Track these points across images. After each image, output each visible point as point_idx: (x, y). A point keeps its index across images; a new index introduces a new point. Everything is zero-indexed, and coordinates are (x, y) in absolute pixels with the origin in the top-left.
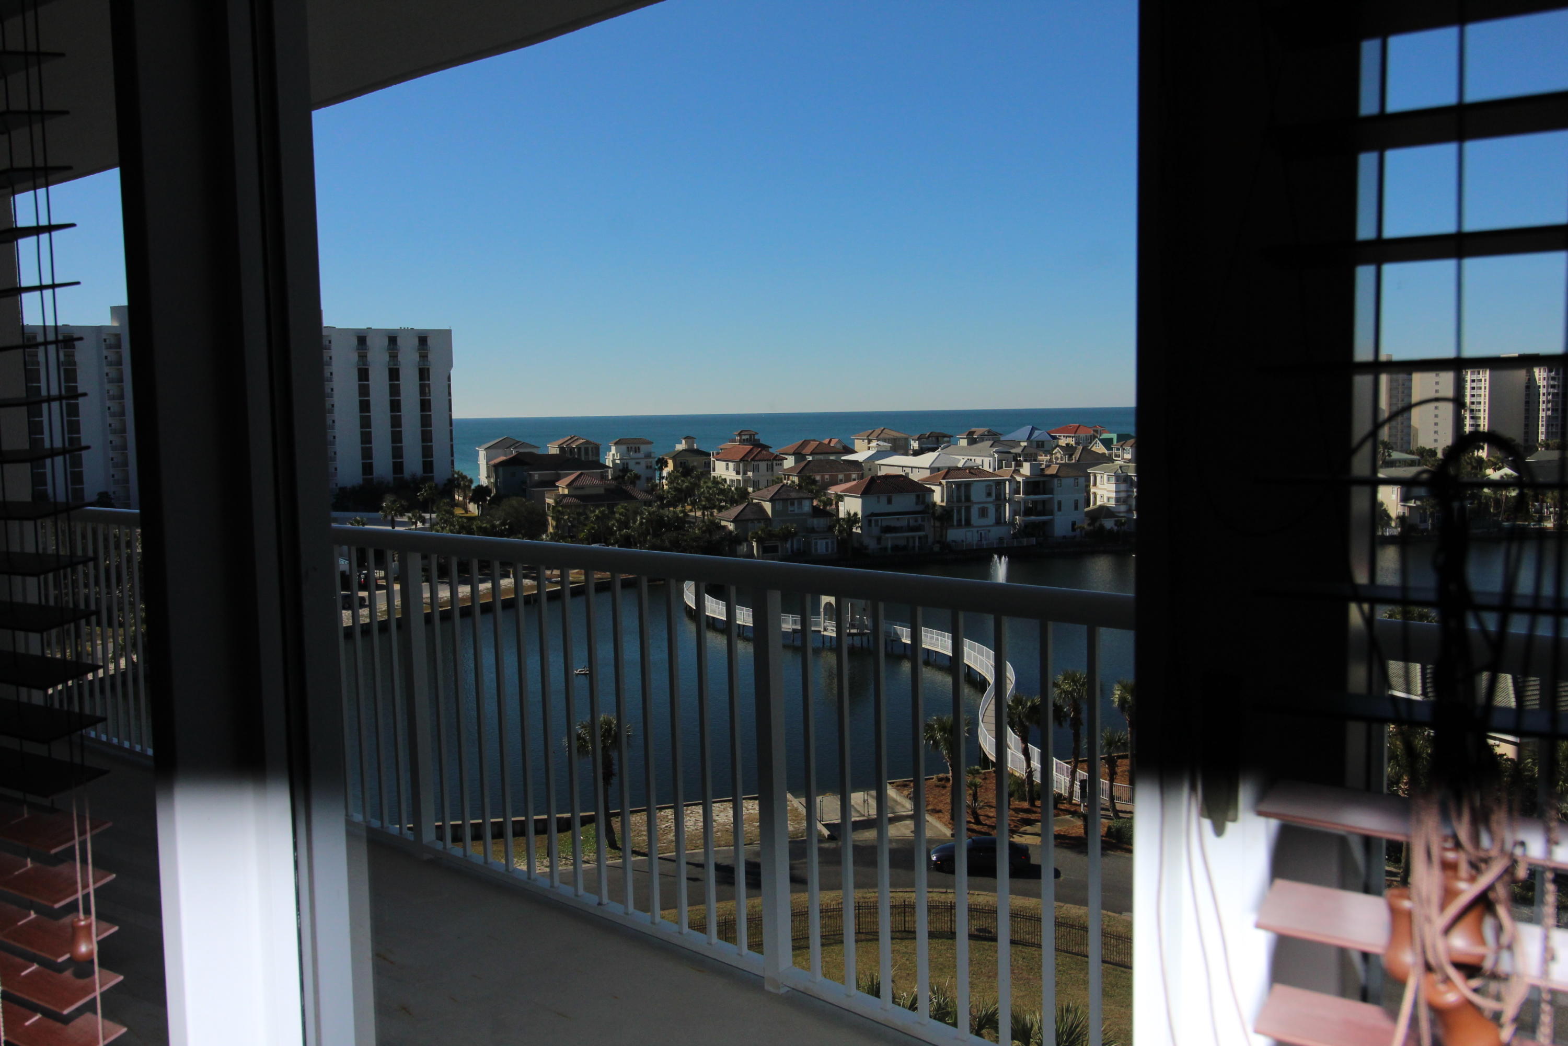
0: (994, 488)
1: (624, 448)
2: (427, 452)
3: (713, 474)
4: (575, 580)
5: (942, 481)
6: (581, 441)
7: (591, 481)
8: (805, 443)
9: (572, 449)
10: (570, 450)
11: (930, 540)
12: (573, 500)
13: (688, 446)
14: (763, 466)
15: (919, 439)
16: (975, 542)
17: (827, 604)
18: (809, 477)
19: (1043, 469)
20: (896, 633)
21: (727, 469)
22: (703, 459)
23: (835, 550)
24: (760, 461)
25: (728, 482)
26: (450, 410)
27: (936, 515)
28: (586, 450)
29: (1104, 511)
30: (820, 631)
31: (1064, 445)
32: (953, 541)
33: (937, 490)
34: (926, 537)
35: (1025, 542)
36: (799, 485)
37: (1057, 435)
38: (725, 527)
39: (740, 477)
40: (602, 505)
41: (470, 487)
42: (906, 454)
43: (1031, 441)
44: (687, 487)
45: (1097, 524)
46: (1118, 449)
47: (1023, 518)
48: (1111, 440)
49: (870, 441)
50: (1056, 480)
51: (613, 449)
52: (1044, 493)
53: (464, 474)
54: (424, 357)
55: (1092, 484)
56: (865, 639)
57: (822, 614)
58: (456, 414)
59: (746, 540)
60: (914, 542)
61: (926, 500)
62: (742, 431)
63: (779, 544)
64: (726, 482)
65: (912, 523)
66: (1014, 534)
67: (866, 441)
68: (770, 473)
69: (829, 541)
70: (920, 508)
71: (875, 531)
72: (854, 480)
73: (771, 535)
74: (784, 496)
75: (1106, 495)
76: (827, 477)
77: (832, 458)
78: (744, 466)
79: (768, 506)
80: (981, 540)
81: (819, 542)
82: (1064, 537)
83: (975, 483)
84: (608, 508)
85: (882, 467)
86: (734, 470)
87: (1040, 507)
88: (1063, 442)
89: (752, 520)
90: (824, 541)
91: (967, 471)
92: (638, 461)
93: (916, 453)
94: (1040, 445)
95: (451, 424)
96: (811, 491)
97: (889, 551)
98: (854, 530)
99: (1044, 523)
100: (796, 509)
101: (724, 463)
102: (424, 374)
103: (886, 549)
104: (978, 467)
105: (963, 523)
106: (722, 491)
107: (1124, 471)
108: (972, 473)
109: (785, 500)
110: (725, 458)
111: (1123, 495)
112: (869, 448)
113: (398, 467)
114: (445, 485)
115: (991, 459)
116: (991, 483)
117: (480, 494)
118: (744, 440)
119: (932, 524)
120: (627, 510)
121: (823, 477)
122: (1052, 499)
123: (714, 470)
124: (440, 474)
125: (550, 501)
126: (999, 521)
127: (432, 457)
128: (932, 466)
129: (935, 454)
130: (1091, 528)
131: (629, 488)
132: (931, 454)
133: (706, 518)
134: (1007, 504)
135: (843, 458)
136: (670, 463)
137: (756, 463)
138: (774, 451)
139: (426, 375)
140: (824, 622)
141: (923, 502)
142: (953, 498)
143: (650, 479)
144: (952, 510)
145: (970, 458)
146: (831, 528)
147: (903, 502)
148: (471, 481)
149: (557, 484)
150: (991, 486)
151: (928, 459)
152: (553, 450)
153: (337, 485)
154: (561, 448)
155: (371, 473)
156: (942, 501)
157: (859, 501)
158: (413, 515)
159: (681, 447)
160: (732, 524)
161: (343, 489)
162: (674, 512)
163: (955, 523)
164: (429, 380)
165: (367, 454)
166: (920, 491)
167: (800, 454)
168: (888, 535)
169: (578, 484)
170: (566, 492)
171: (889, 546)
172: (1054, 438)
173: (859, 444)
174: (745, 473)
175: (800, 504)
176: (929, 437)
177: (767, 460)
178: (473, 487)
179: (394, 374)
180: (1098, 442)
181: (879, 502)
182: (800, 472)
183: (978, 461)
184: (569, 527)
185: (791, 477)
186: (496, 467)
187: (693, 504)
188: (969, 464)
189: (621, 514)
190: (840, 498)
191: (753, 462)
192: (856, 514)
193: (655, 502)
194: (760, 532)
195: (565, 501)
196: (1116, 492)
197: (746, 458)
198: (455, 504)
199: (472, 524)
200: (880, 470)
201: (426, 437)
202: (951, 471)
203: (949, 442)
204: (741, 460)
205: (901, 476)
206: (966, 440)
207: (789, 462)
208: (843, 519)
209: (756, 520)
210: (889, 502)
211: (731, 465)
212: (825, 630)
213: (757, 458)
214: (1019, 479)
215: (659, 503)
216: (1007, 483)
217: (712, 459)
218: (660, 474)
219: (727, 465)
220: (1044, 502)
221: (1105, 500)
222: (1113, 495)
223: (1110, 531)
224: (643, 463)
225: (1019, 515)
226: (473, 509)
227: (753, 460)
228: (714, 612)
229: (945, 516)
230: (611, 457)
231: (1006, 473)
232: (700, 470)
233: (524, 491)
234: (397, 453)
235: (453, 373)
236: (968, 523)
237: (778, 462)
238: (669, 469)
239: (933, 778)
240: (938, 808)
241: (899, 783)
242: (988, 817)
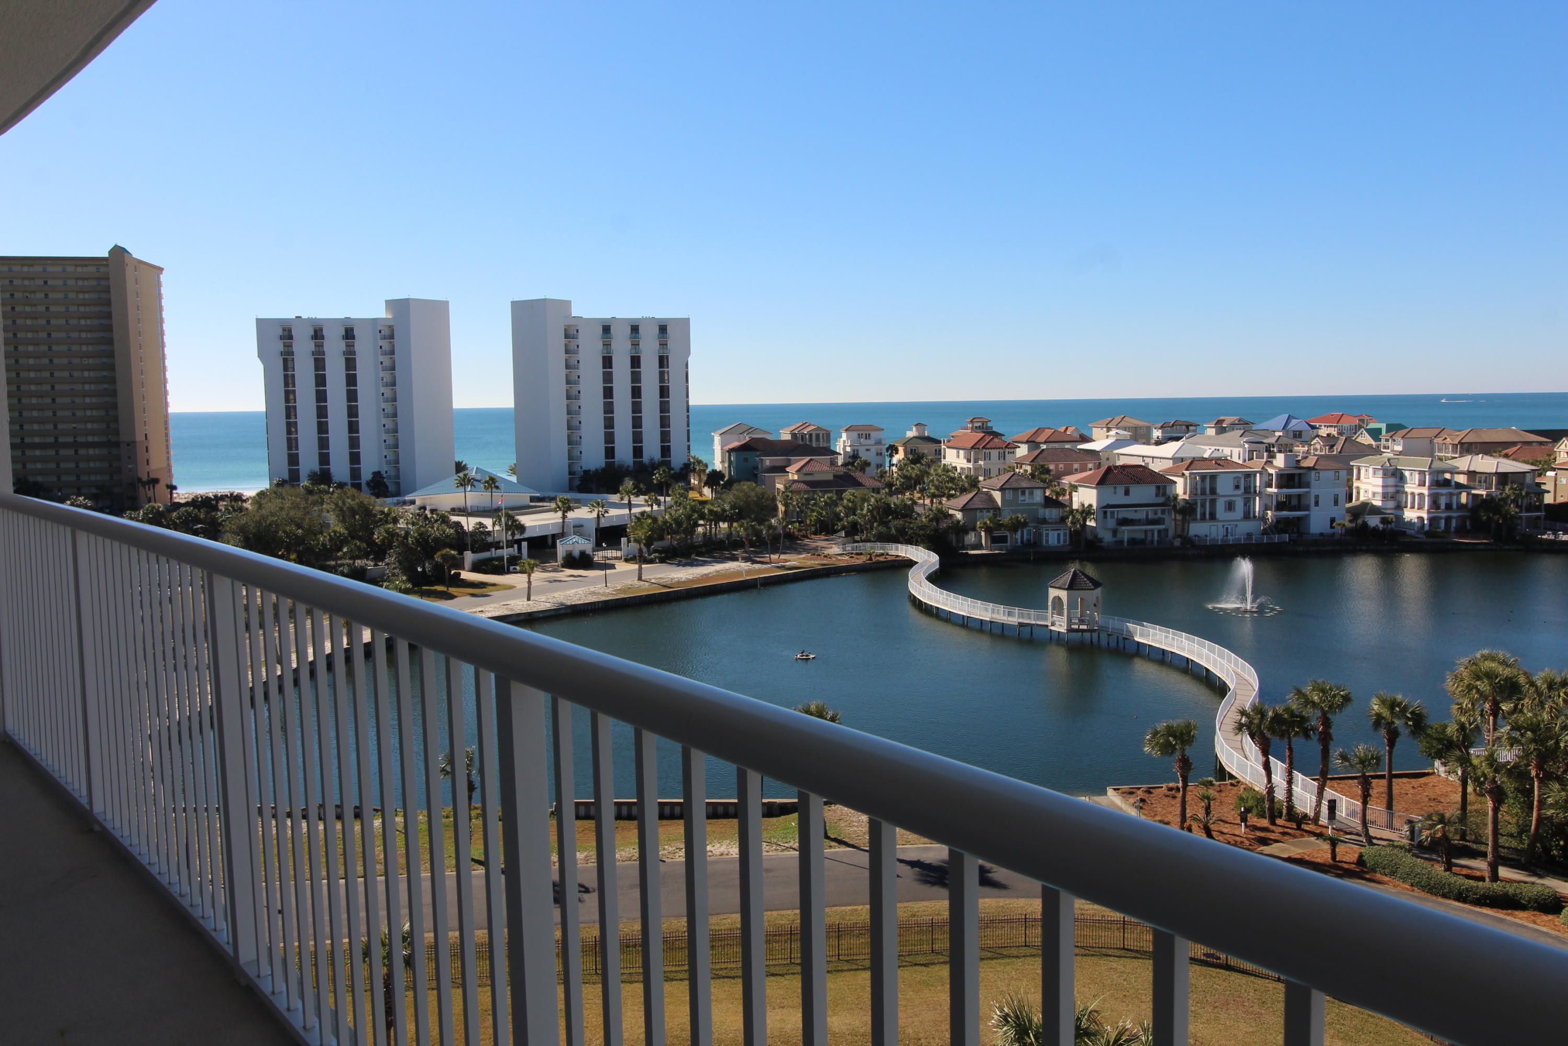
0: (1243, 480)
1: (855, 434)
2: (665, 437)
3: (943, 462)
4: (801, 565)
5: (1185, 472)
6: (813, 427)
7: (821, 469)
8: (1039, 431)
9: (803, 436)
10: (802, 436)
11: (1171, 533)
12: (803, 486)
13: (919, 433)
14: (995, 453)
15: (1162, 427)
16: (1220, 537)
17: (1055, 598)
18: (1042, 466)
19: (1299, 461)
20: (1128, 631)
21: (958, 456)
22: (934, 446)
23: (1068, 543)
24: (991, 449)
25: (959, 470)
26: (687, 396)
27: (1178, 508)
28: (818, 436)
29: (1366, 508)
30: (1047, 626)
31: (1325, 435)
32: (1196, 536)
33: (1180, 482)
34: (1166, 530)
35: (1276, 538)
36: (1030, 474)
37: (1318, 425)
38: (951, 516)
39: (970, 465)
40: (831, 492)
41: (704, 471)
42: (1148, 443)
43: (1287, 431)
44: (917, 475)
45: (1360, 521)
46: (1387, 440)
47: (1275, 513)
48: (1379, 430)
49: (1109, 430)
50: (1313, 473)
51: (844, 436)
52: (1300, 487)
53: (700, 458)
54: (663, 345)
55: (1355, 478)
56: (1095, 635)
57: (1050, 608)
58: (692, 402)
59: (974, 529)
60: (1153, 535)
61: (1168, 492)
62: (974, 419)
63: (1008, 534)
64: (956, 470)
65: (1151, 516)
66: (1264, 530)
67: (1105, 429)
68: (1002, 460)
69: (1062, 533)
70: (1160, 500)
71: (1111, 523)
72: (1091, 469)
73: (1000, 526)
74: (1015, 485)
75: (1371, 489)
76: (1061, 466)
77: (1068, 446)
78: (975, 453)
79: (997, 496)
80: (1227, 536)
81: (1051, 533)
82: (1322, 534)
83: (1222, 475)
84: (837, 494)
85: (1121, 456)
86: (965, 457)
87: (1294, 502)
88: (1323, 432)
89: (981, 510)
90: (1056, 533)
91: (1214, 462)
92: (867, 447)
93: (1158, 443)
94: (1298, 435)
95: (688, 411)
96: (1044, 481)
97: (1126, 544)
98: (1088, 523)
99: (1299, 519)
100: (1027, 498)
101: (955, 451)
102: (663, 361)
103: (1122, 542)
104: (1226, 457)
105: (1207, 516)
106: (952, 480)
107: (1392, 464)
108: (1219, 465)
109: (1015, 489)
110: (956, 446)
111: (1391, 490)
112: (1107, 437)
113: (638, 452)
114: (681, 469)
115: (1241, 450)
116: (1240, 475)
117: (714, 479)
118: (976, 427)
119: (1173, 517)
120: (856, 497)
121: (1057, 466)
122: (1308, 492)
123: (944, 458)
124: (677, 459)
125: (780, 486)
126: (1248, 515)
127: (669, 442)
128: (1176, 456)
129: (1180, 443)
130: (1353, 525)
131: (858, 475)
132: (1174, 443)
133: (934, 505)
134: (1257, 498)
135: (1079, 447)
136: (901, 449)
137: (987, 451)
138: (1008, 439)
139: (666, 363)
140: (1052, 617)
141: (1164, 494)
142: (1196, 490)
143: (879, 466)
144: (1196, 504)
145: (1217, 448)
146: (1063, 519)
147: (1144, 493)
148: (706, 466)
149: (787, 469)
150: (1240, 478)
151: (1171, 449)
152: (786, 436)
153: (581, 467)
154: (794, 435)
155: (613, 457)
156: (1185, 493)
157: (1094, 492)
158: (650, 498)
159: (912, 433)
160: (960, 513)
161: (586, 472)
162: (903, 501)
163: (1199, 517)
164: (668, 367)
165: (609, 438)
166: (1161, 482)
167: (1034, 442)
168: (1124, 528)
169: (807, 470)
170: (796, 477)
171: (1126, 540)
172: (1313, 427)
173: (1097, 433)
174: (976, 461)
175: (1031, 494)
176: (1173, 425)
177: (999, 448)
178: (707, 471)
179: (635, 362)
180: (1364, 432)
181: (1115, 493)
182: (1032, 461)
183: (1226, 451)
184: (798, 512)
185: (1024, 466)
186: (730, 451)
187: (922, 491)
188: (1216, 455)
189: (849, 500)
190: (1074, 488)
191: (984, 450)
192: (1090, 506)
193: (883, 489)
194: (988, 522)
195: (794, 487)
196: (1383, 486)
197: (977, 446)
198: (690, 488)
199: (704, 508)
200: (1119, 460)
201: (665, 422)
202: (1193, 462)
203: (1194, 431)
204: (972, 448)
205: (1140, 466)
206: (1214, 430)
207: (1022, 451)
208: (1077, 510)
209: (984, 509)
210: (1127, 493)
211: (962, 452)
212: (1053, 624)
213: (988, 446)
214: (1271, 471)
215: (887, 490)
216: (1258, 475)
217: (943, 447)
218: (890, 461)
219: (958, 452)
220: (1299, 496)
221: (1370, 496)
222: (1380, 490)
223: (1375, 529)
224: (874, 450)
225: (1271, 510)
226: (707, 491)
227: (983, 448)
228: (938, 602)
229: (1188, 510)
230: (842, 444)
231: (1257, 464)
232: (930, 458)
233: (756, 475)
234: (637, 438)
235: (691, 360)
236: (1213, 517)
237: (1010, 450)
238: (899, 456)
239: (1162, 787)
240: (1166, 820)
241: (1124, 790)
242: (1222, 833)
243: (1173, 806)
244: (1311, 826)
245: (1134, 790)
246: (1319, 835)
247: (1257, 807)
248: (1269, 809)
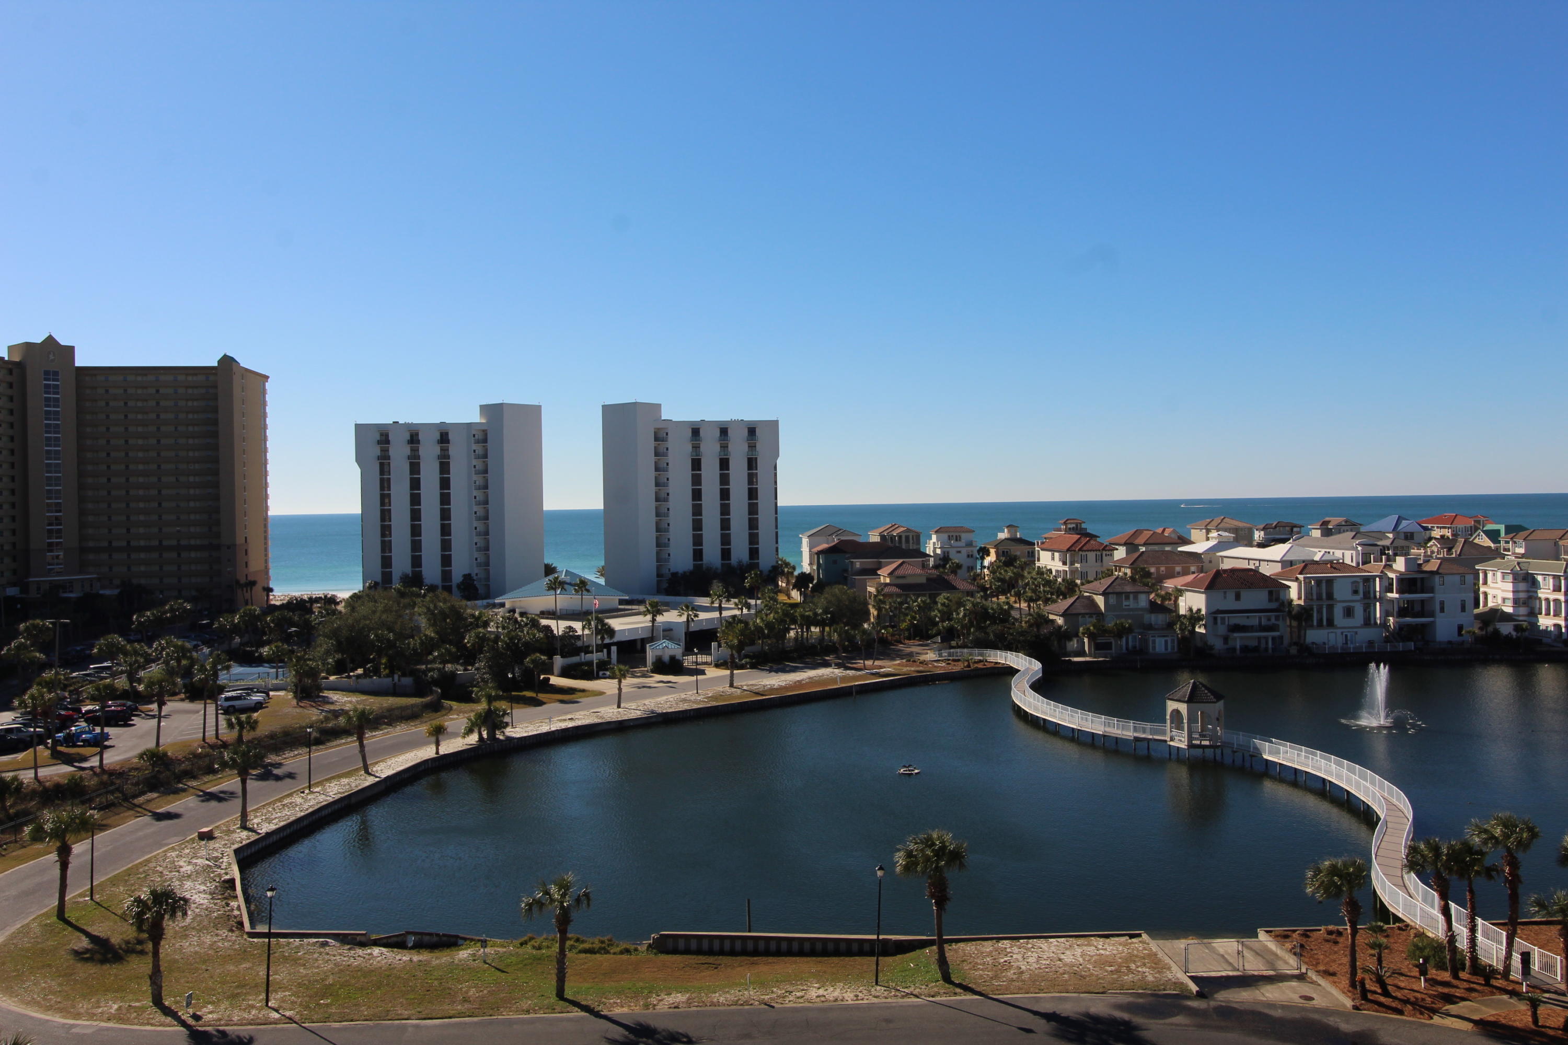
0: (1361, 584)
1: (945, 536)
2: (753, 539)
3: (1037, 564)
4: (897, 672)
5: (1299, 576)
6: (902, 529)
7: (913, 571)
8: (1137, 533)
9: (892, 538)
10: (891, 538)
11: (1286, 641)
12: (894, 590)
13: (1011, 535)
14: (1091, 556)
15: (1264, 529)
16: (1340, 644)
17: (1174, 710)
18: (1143, 569)
19: (1420, 565)
20: (1256, 748)
21: (1053, 559)
22: (1027, 548)
23: (1176, 650)
24: (1088, 551)
25: (1054, 573)
26: (776, 498)
27: (1293, 613)
28: (907, 538)
29: (1495, 615)
30: (1166, 741)
31: (1439, 537)
32: (1313, 643)
33: (1294, 586)
34: (1281, 637)
35: (1401, 646)
36: (1131, 577)
37: (1429, 526)
38: (1053, 621)
39: (1066, 568)
40: (924, 595)
41: (792, 573)
42: (1250, 544)
43: (1398, 533)
44: (1011, 577)
45: (1490, 629)
46: (1507, 542)
47: (1398, 620)
48: (1498, 531)
49: (1208, 531)
50: (1437, 578)
51: (934, 538)
52: (1422, 592)
53: (788, 560)
54: (752, 447)
55: (1481, 582)
56: (1218, 752)
57: (1168, 722)
58: (780, 503)
59: (1077, 635)
60: (1267, 643)
61: (1281, 597)
62: (1067, 520)
63: (1112, 640)
64: (1051, 573)
65: (1264, 622)
66: (1386, 637)
67: (1204, 531)
68: (1099, 564)
69: (1169, 639)
70: (1274, 605)
71: (1222, 629)
72: (1193, 573)
73: (1104, 631)
74: (1118, 589)
75: (1500, 595)
76: (1162, 569)
77: (1168, 548)
78: (1071, 556)
79: (1100, 601)
80: (1346, 643)
81: (1158, 640)
82: (1450, 642)
83: (1338, 579)
84: (930, 597)
85: (1225, 559)
86: (1060, 560)
87: (1417, 608)
88: (1437, 533)
89: (1083, 615)
90: (1163, 640)
91: (1329, 566)
92: (959, 549)
93: (1262, 545)
94: (1409, 536)
95: (776, 513)
96: (1147, 585)
97: (1238, 652)
98: (1197, 630)
99: (1423, 625)
100: (1131, 603)
101: (1050, 553)
102: (752, 463)
103: (1234, 649)
104: (1338, 560)
105: (1325, 623)
106: (1048, 583)
107: (1523, 568)
108: (1335, 568)
109: (1119, 594)
110: (1051, 548)
111: (1522, 595)
112: (1208, 539)
113: (726, 554)
114: (770, 571)
115: (1354, 552)
116: (1358, 579)
117: (803, 581)
118: (1070, 529)
119: (1288, 623)
120: (950, 601)
121: (1158, 569)
122: (1432, 598)
123: (1039, 560)
124: (765, 561)
125: (871, 589)
126: (1368, 621)
127: (758, 543)
128: (1284, 559)
129: (1287, 546)
130: (1484, 633)
131: (951, 577)
132: (1281, 545)
133: (1032, 610)
134: (1378, 604)
135: (1180, 549)
136: (992, 551)
137: (1084, 553)
138: (1105, 540)
139: (754, 465)
140: (1171, 731)
141: (1277, 599)
142: (1312, 594)
143: (971, 568)
144: (1312, 609)
145: (1327, 550)
146: (1170, 625)
147: (1255, 598)
148: (794, 568)
149: (879, 572)
150: (1357, 582)
151: (1278, 551)
152: (874, 538)
153: (669, 569)
154: (883, 537)
155: (701, 559)
156: (1300, 598)
157: (1203, 596)
158: (739, 602)
159: (1003, 535)
160: (1062, 618)
161: (675, 575)
162: (998, 604)
163: (1315, 623)
164: (757, 469)
165: (698, 540)
166: (1273, 587)
167: (1132, 544)
168: (1236, 635)
169: (900, 572)
170: (888, 581)
171: (1238, 647)
172: (1426, 529)
173: (1196, 534)
174: (1072, 563)
175: (1136, 598)
176: (1276, 527)
177: (1096, 550)
178: (796, 573)
179: (724, 464)
180: (1482, 533)
181: (1225, 598)
182: (1132, 564)
183: (1338, 554)
184: (890, 616)
185: (1123, 569)
186: (819, 553)
187: (1018, 595)
188: (1327, 557)
189: (943, 604)
190: (1179, 592)
191: (1081, 553)
192: (1199, 610)
193: (978, 592)
194: (1092, 628)
195: (886, 590)
196: (1513, 592)
197: (1073, 548)
198: (778, 590)
199: (796, 611)
200: (1222, 563)
201: (753, 524)
202: (1308, 565)
203: (1298, 533)
204: (1068, 550)
205: (1251, 570)
206: (1320, 531)
207: (1120, 553)
208: (1185, 616)
209: (1087, 614)
210: (1238, 597)
211: (1057, 555)
212: (1172, 739)
213: (1085, 548)
214: (1392, 575)
215: (982, 594)
216: (1377, 579)
217: (1037, 549)
218: (982, 563)
219: (1053, 554)
220: (1422, 602)
221: (1500, 601)
222: (1510, 595)
223: (1508, 637)
224: (964, 551)
225: (1392, 616)
226: (796, 595)
227: (1080, 550)
228: (1045, 713)
229: (1303, 616)
230: (932, 546)
231: (1375, 568)
232: (1023, 560)
233: (846, 578)
234: (726, 540)
235: (779, 462)
236: (1330, 623)
237: (1108, 553)
238: (991, 558)
239: (1320, 930)
240: (1331, 970)
241: (1277, 933)
242: (1399, 988)
243: (1336, 953)
244: (1501, 981)
245: (1289, 933)
246: (1513, 993)
247: (1434, 957)
248: (1450, 960)
